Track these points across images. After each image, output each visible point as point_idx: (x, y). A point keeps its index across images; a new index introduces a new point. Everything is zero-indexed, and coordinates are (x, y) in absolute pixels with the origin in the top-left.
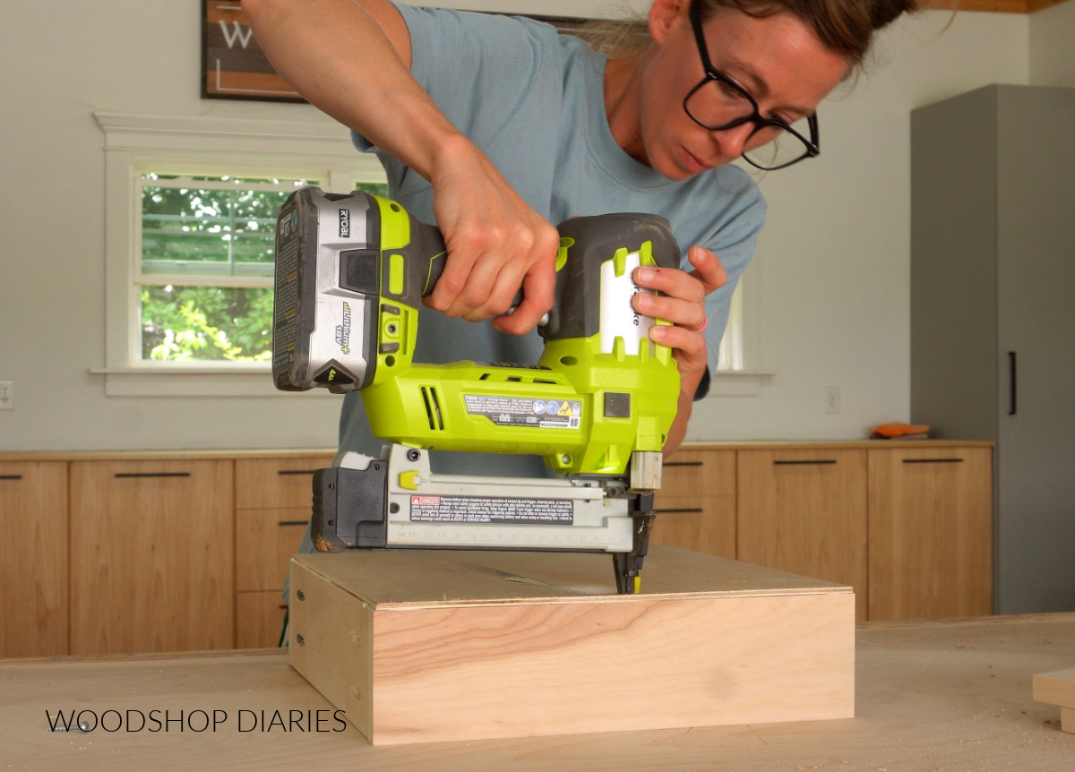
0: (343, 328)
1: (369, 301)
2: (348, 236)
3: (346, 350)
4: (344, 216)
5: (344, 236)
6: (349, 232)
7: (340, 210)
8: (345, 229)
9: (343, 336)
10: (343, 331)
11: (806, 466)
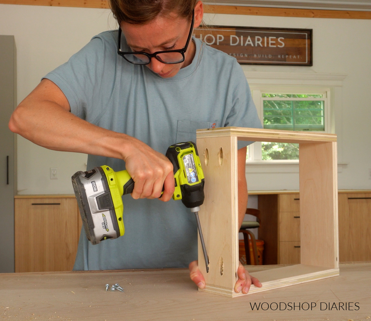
0: (104, 223)
1: (111, 211)
2: (97, 191)
3: (107, 230)
4: (94, 184)
5: (96, 191)
6: (97, 189)
7: (92, 182)
8: (95, 188)
9: (105, 226)
10: (104, 224)
11: (361, 200)
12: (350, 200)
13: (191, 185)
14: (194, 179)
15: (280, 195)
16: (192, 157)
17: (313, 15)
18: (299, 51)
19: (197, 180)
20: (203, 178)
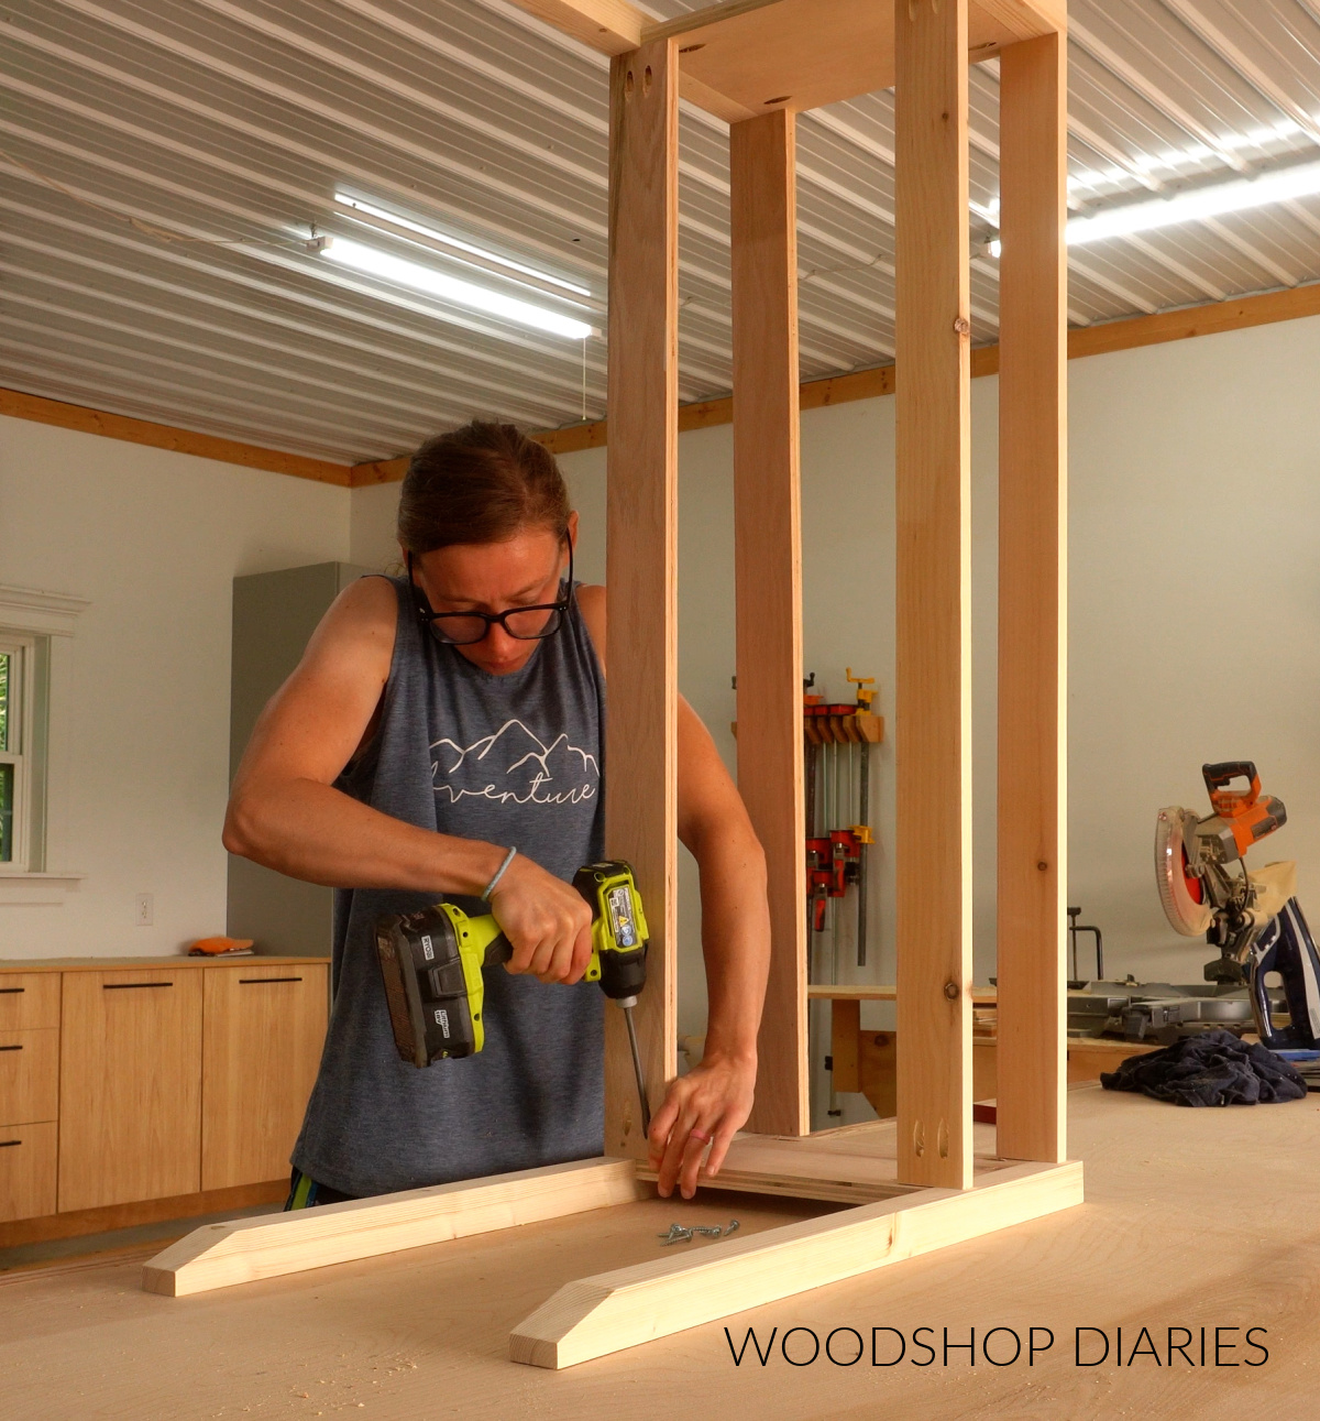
11: (139, 989)
13: (622, 950)
14: (629, 938)
16: (627, 894)
19: (635, 941)
20: (647, 936)
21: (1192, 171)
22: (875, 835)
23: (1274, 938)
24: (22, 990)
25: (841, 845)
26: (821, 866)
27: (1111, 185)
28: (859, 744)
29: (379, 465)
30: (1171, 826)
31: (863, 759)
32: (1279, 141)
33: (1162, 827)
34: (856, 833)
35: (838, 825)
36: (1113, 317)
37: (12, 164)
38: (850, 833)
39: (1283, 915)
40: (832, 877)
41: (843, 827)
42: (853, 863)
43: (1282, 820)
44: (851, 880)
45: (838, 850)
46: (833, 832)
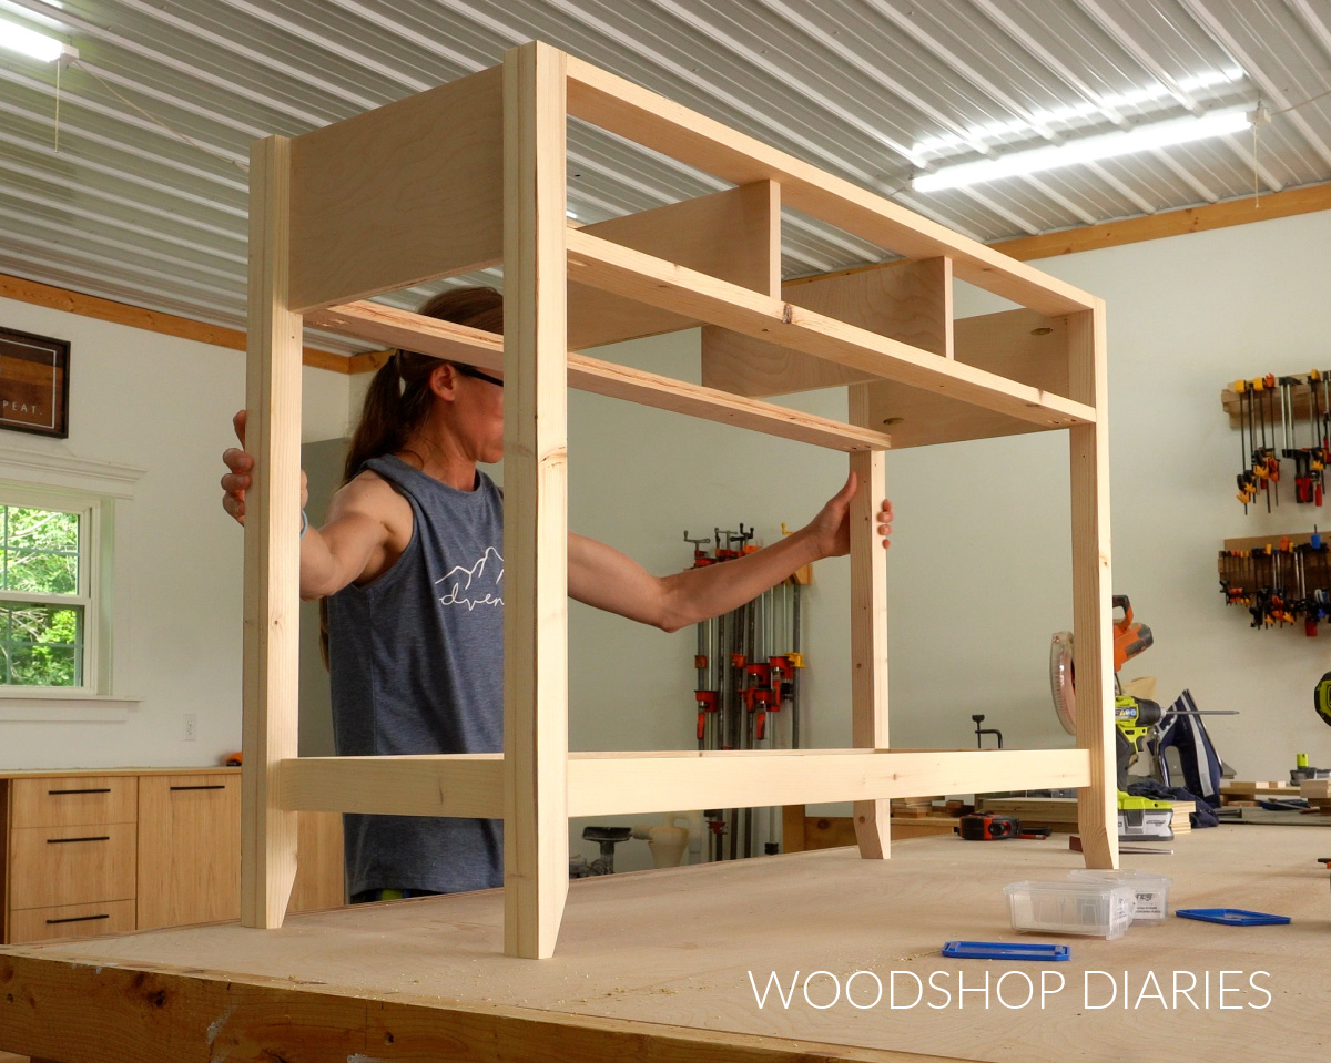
11: (198, 791)
12: (174, 791)
14: (1133, 712)
15: (15, 781)
17: (71, 306)
18: (34, 394)
21: (1079, 124)
22: (805, 660)
23: (1173, 721)
24: (109, 791)
25: (778, 669)
26: (761, 686)
27: (1013, 134)
28: (792, 587)
29: (374, 355)
30: (1063, 647)
31: (795, 597)
32: (1152, 102)
33: (1056, 647)
34: (791, 659)
35: (774, 653)
36: (1003, 237)
37: (153, 122)
38: (785, 659)
39: (1179, 704)
40: (770, 694)
41: (778, 654)
42: (787, 684)
43: (1149, 642)
44: (785, 698)
45: (775, 673)
46: (771, 658)
